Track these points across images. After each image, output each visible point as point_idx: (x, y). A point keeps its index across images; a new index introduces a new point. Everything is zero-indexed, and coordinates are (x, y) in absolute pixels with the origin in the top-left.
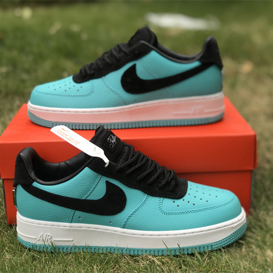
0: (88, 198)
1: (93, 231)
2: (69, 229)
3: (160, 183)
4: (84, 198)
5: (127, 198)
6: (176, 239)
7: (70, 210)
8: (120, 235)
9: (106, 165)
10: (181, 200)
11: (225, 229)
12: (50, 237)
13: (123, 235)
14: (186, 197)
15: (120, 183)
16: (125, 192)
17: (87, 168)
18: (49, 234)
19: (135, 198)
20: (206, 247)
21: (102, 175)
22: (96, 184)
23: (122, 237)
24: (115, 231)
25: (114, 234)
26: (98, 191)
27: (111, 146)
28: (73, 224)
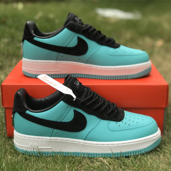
0: (62, 121)
1: (65, 142)
2: (49, 141)
3: (108, 111)
4: (59, 121)
5: (87, 121)
6: (118, 147)
7: (50, 129)
8: (83, 145)
9: (74, 100)
10: (121, 122)
11: (148, 141)
12: (36, 146)
13: (84, 145)
14: (124, 120)
15: (83, 111)
16: (86, 117)
17: (62, 101)
18: (36, 144)
19: (92, 121)
20: (137, 152)
21: (72, 106)
22: (67, 112)
23: (84, 146)
24: (80, 142)
25: (79, 144)
26: (69, 116)
27: (77, 87)
28: (52, 138)
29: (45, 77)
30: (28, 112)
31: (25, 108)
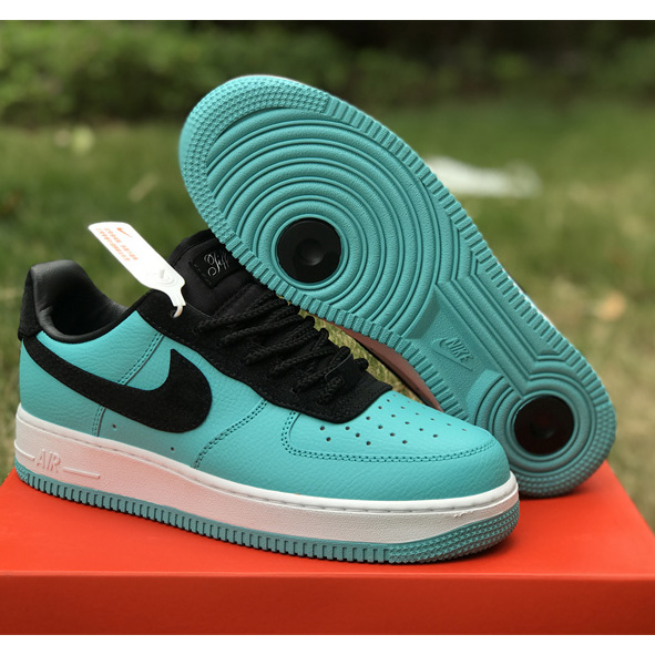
0: (131, 385)
1: (139, 463)
2: (91, 450)
3: (302, 378)
4: (123, 382)
5: (214, 400)
6: (301, 515)
7: (96, 406)
8: (187, 483)
9: (177, 314)
10: (343, 427)
11: (426, 517)
12: (56, 461)
13: (192, 485)
14: (357, 424)
15: (204, 360)
16: (211, 384)
17: (136, 312)
18: (55, 454)
19: (231, 397)
20: (370, 552)
21: (165, 334)
22: (149, 353)
23: (192, 488)
24: (179, 472)
25: (177, 478)
26: (153, 371)
27: (212, 271)
28: (99, 438)
29: (120, 229)
30: (43, 337)
31: (37, 323)
